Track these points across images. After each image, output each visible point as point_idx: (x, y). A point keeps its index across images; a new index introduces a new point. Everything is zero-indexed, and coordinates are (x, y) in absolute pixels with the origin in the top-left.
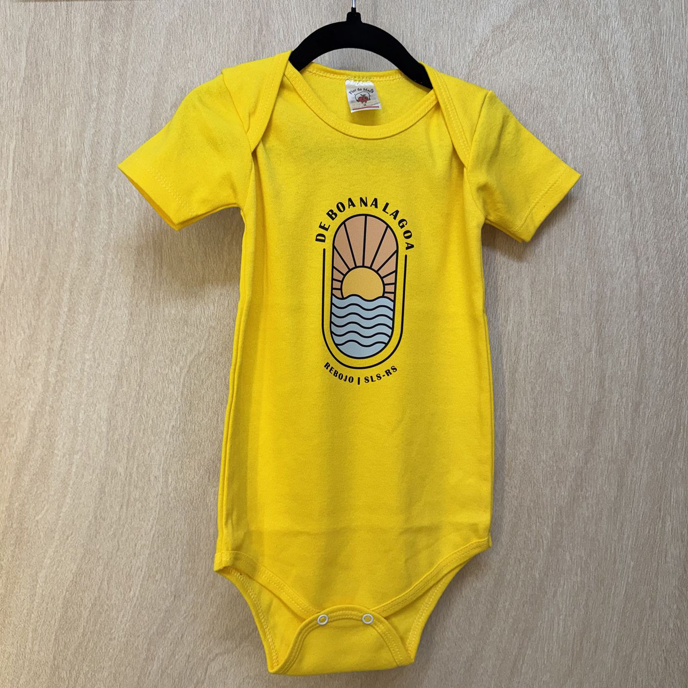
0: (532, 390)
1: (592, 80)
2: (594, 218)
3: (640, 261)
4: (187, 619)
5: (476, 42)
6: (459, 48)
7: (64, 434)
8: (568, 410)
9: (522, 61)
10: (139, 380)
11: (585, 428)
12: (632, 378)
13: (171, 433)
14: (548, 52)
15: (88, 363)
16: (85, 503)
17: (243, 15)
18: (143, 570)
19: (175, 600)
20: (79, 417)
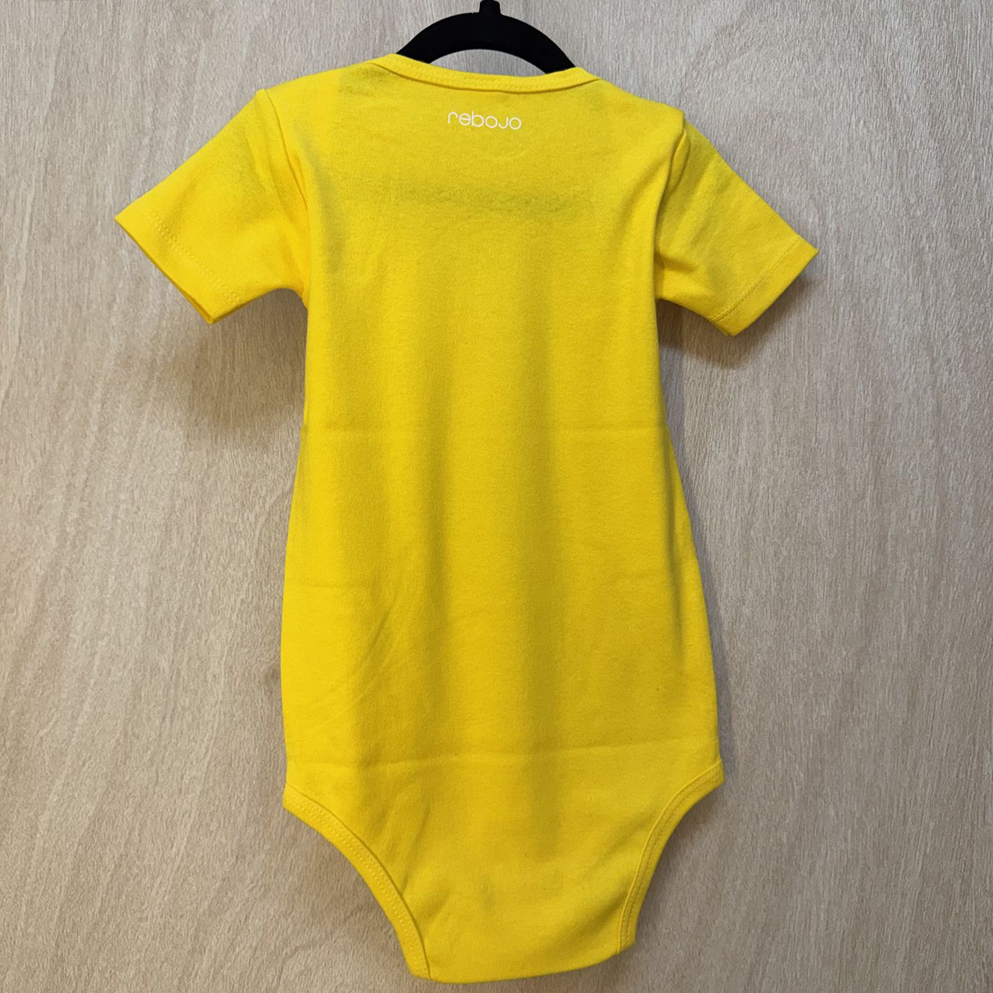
0: (775, 555)
1: (862, 101)
2: (867, 300)
3: (937, 364)
4: (254, 891)
5: (692, 51)
6: (667, 58)
7: (85, 609)
8: (830, 587)
9: (759, 76)
10: (195, 533)
11: (857, 615)
12: (927, 539)
13: (240, 610)
14: (797, 64)
15: (123, 507)
16: (112, 712)
17: (358, 15)
18: (192, 815)
19: (237, 862)
20: (107, 585)
